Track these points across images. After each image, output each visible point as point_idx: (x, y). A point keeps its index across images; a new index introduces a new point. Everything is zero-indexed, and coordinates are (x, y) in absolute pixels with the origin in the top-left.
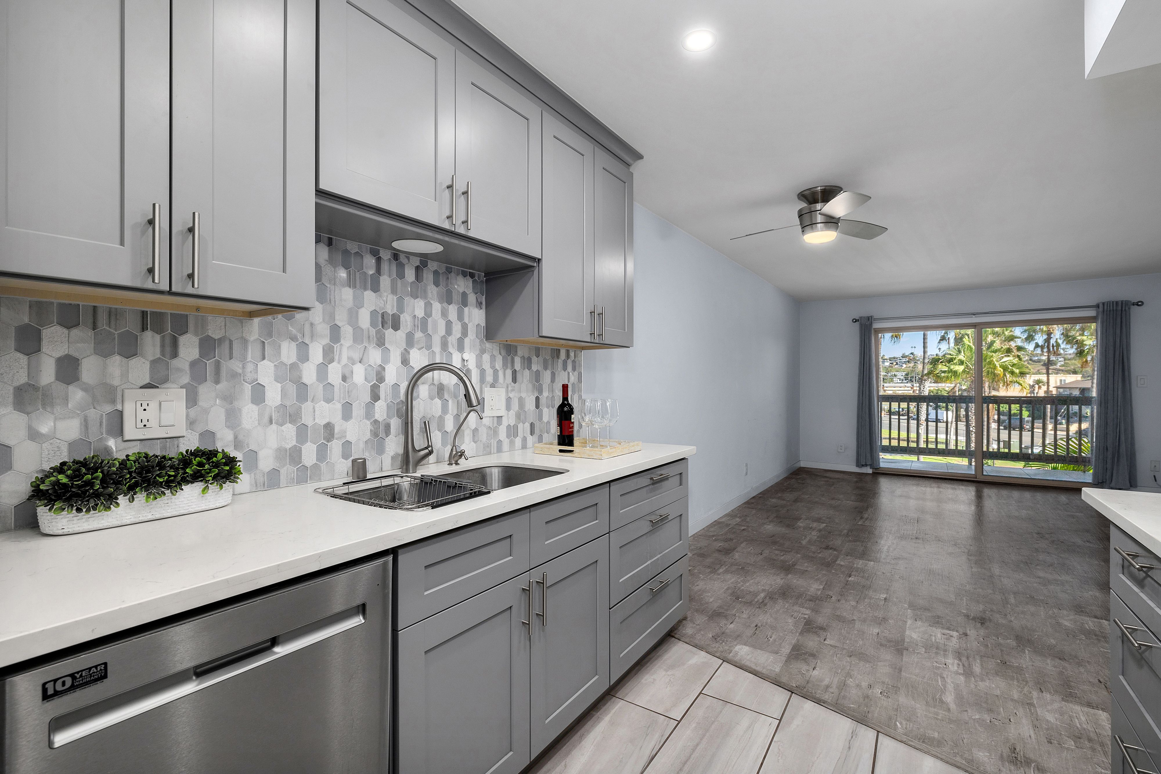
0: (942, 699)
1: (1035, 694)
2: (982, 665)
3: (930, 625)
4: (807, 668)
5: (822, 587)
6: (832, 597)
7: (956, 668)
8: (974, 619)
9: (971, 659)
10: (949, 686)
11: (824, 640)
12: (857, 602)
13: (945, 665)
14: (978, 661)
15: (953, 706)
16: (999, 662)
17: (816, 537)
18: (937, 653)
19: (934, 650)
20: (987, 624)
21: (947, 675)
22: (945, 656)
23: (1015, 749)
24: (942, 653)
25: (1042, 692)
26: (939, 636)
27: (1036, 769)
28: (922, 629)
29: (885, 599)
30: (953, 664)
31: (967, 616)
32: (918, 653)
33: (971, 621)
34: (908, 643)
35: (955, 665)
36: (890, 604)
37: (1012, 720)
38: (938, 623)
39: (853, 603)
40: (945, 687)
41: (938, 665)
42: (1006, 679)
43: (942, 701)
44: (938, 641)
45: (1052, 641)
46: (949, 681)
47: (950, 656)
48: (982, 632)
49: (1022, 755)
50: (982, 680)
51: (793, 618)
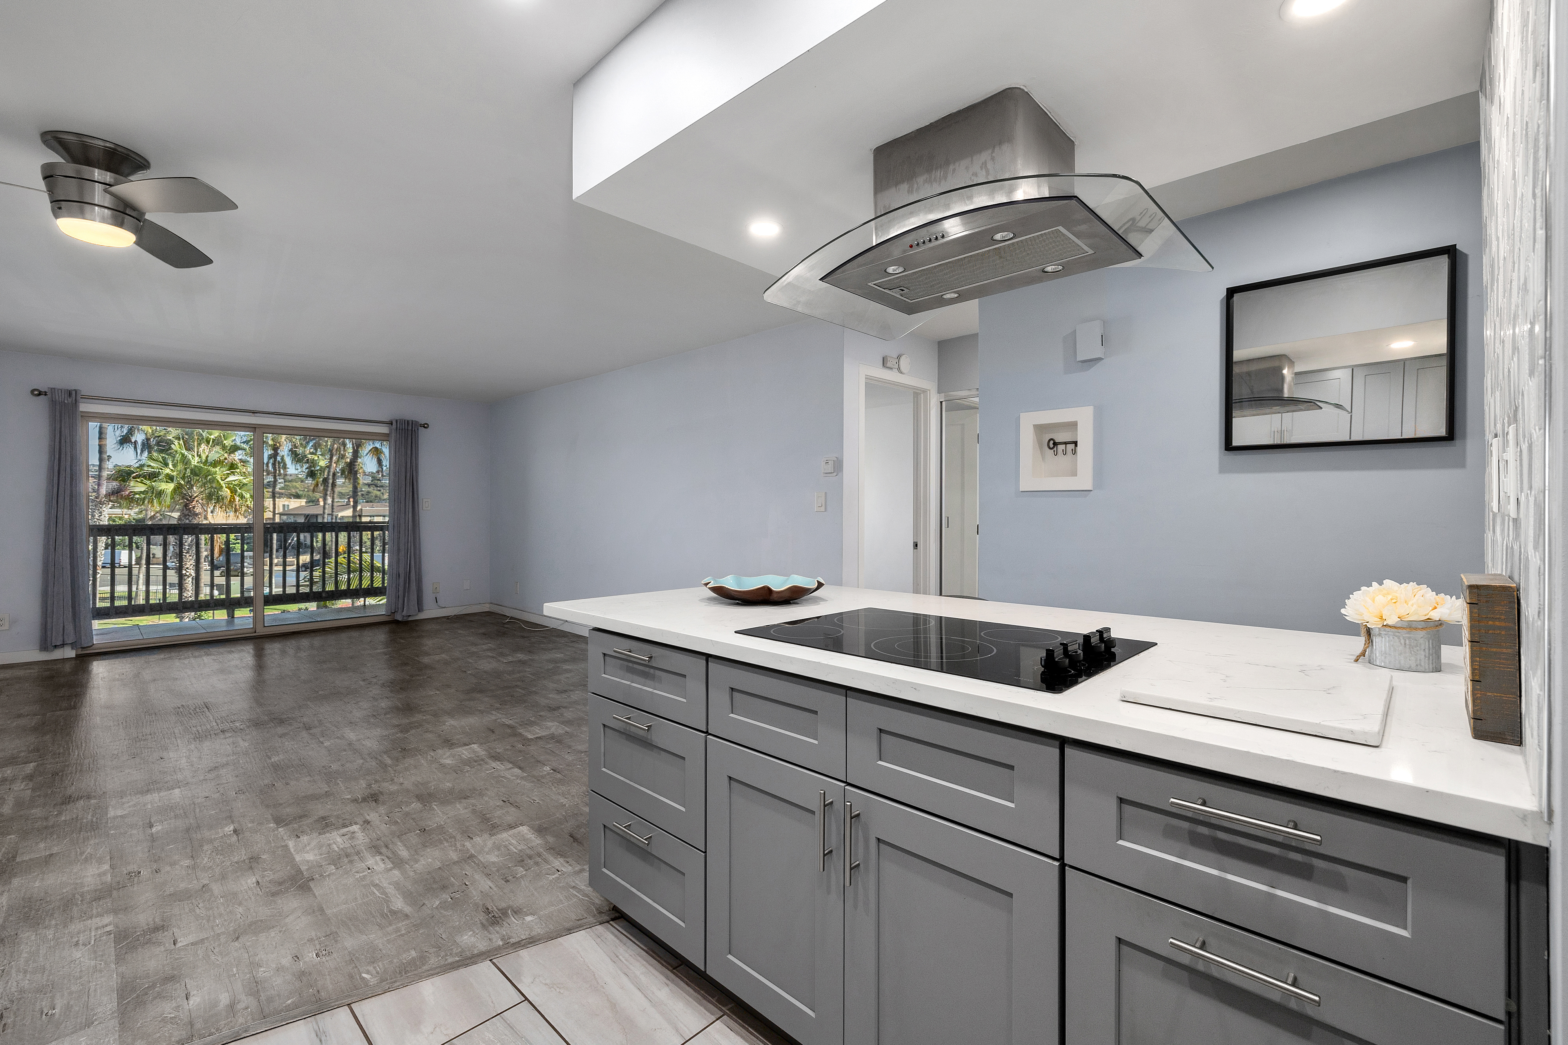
0: (393, 910)
1: (468, 844)
2: (405, 845)
3: (320, 834)
4: (174, 1005)
5: (106, 867)
6: (140, 872)
7: (383, 866)
8: (364, 800)
9: (390, 846)
10: (390, 890)
11: (174, 944)
12: (192, 857)
13: (369, 869)
14: (399, 844)
15: (408, 909)
16: (419, 832)
17: (29, 792)
18: (351, 862)
19: (346, 860)
20: (381, 798)
21: (379, 879)
22: (362, 859)
23: (488, 909)
24: (356, 858)
25: (472, 839)
26: (339, 840)
27: (514, 914)
28: (313, 843)
29: (235, 831)
30: (377, 863)
31: (355, 800)
32: (329, 875)
33: (363, 804)
34: (308, 870)
35: (381, 863)
36: (247, 834)
37: (467, 884)
38: (327, 825)
39: (187, 862)
40: (386, 894)
41: (361, 875)
42: (436, 846)
43: (394, 913)
44: (342, 847)
45: (448, 784)
46: (385, 885)
47: (367, 855)
48: (382, 809)
49: (496, 910)
50: (417, 861)
51: (81, 947)
